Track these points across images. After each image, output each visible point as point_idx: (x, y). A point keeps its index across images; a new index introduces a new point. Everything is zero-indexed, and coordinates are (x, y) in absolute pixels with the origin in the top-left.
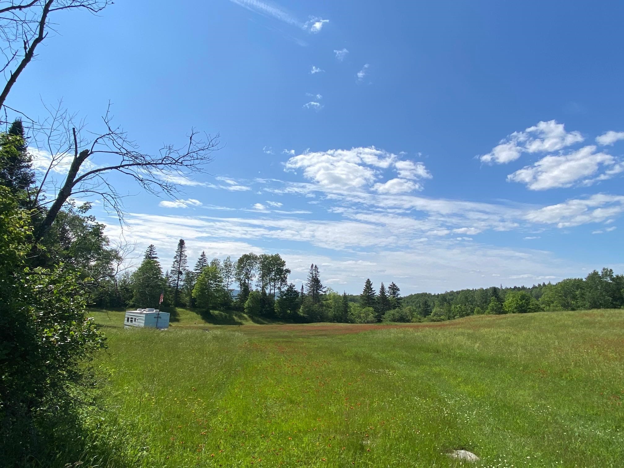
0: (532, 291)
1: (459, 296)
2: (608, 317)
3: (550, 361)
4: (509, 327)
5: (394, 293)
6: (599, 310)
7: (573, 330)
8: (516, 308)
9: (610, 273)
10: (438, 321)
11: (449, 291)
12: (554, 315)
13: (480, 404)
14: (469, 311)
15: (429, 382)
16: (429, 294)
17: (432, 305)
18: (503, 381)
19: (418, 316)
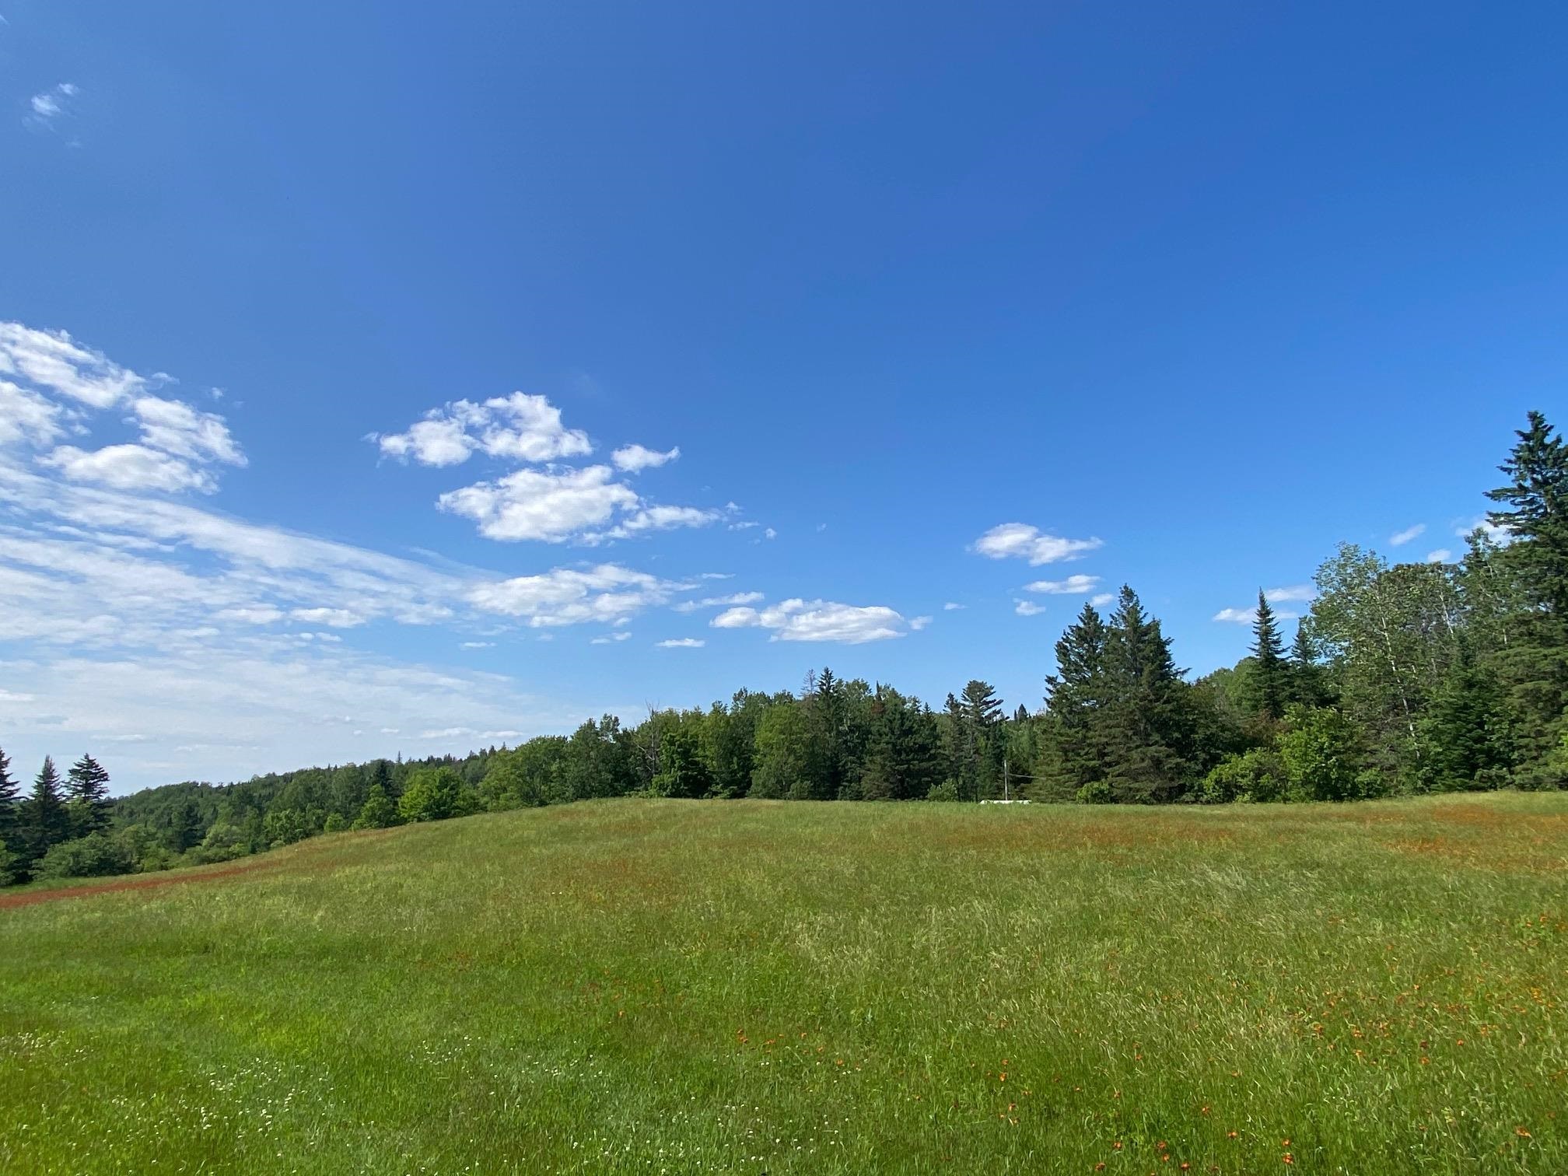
0: (466, 767)
1: (290, 788)
2: (601, 816)
3: (481, 930)
4: (404, 856)
5: (88, 788)
6: (588, 802)
7: (536, 851)
8: (426, 809)
9: (614, 725)
10: (223, 860)
11: (262, 776)
12: (504, 819)
13: (306, 1070)
14: (312, 826)
15: (165, 1043)
16: (204, 785)
17: (208, 815)
18: (372, 997)
19: (162, 851)
